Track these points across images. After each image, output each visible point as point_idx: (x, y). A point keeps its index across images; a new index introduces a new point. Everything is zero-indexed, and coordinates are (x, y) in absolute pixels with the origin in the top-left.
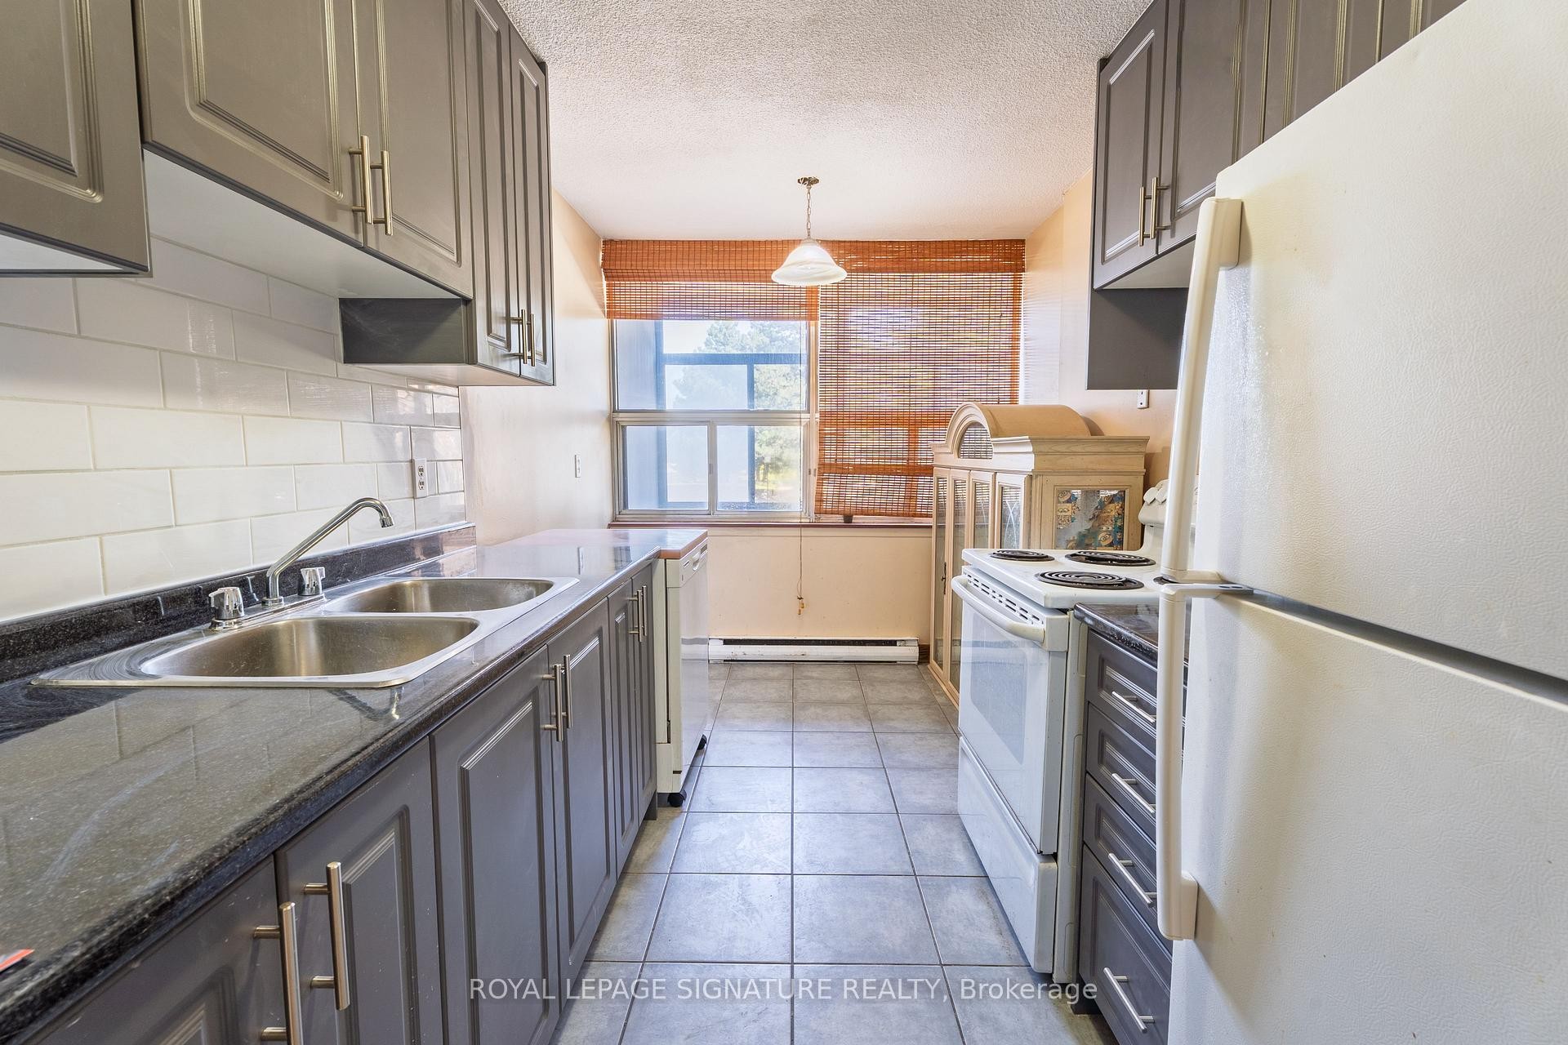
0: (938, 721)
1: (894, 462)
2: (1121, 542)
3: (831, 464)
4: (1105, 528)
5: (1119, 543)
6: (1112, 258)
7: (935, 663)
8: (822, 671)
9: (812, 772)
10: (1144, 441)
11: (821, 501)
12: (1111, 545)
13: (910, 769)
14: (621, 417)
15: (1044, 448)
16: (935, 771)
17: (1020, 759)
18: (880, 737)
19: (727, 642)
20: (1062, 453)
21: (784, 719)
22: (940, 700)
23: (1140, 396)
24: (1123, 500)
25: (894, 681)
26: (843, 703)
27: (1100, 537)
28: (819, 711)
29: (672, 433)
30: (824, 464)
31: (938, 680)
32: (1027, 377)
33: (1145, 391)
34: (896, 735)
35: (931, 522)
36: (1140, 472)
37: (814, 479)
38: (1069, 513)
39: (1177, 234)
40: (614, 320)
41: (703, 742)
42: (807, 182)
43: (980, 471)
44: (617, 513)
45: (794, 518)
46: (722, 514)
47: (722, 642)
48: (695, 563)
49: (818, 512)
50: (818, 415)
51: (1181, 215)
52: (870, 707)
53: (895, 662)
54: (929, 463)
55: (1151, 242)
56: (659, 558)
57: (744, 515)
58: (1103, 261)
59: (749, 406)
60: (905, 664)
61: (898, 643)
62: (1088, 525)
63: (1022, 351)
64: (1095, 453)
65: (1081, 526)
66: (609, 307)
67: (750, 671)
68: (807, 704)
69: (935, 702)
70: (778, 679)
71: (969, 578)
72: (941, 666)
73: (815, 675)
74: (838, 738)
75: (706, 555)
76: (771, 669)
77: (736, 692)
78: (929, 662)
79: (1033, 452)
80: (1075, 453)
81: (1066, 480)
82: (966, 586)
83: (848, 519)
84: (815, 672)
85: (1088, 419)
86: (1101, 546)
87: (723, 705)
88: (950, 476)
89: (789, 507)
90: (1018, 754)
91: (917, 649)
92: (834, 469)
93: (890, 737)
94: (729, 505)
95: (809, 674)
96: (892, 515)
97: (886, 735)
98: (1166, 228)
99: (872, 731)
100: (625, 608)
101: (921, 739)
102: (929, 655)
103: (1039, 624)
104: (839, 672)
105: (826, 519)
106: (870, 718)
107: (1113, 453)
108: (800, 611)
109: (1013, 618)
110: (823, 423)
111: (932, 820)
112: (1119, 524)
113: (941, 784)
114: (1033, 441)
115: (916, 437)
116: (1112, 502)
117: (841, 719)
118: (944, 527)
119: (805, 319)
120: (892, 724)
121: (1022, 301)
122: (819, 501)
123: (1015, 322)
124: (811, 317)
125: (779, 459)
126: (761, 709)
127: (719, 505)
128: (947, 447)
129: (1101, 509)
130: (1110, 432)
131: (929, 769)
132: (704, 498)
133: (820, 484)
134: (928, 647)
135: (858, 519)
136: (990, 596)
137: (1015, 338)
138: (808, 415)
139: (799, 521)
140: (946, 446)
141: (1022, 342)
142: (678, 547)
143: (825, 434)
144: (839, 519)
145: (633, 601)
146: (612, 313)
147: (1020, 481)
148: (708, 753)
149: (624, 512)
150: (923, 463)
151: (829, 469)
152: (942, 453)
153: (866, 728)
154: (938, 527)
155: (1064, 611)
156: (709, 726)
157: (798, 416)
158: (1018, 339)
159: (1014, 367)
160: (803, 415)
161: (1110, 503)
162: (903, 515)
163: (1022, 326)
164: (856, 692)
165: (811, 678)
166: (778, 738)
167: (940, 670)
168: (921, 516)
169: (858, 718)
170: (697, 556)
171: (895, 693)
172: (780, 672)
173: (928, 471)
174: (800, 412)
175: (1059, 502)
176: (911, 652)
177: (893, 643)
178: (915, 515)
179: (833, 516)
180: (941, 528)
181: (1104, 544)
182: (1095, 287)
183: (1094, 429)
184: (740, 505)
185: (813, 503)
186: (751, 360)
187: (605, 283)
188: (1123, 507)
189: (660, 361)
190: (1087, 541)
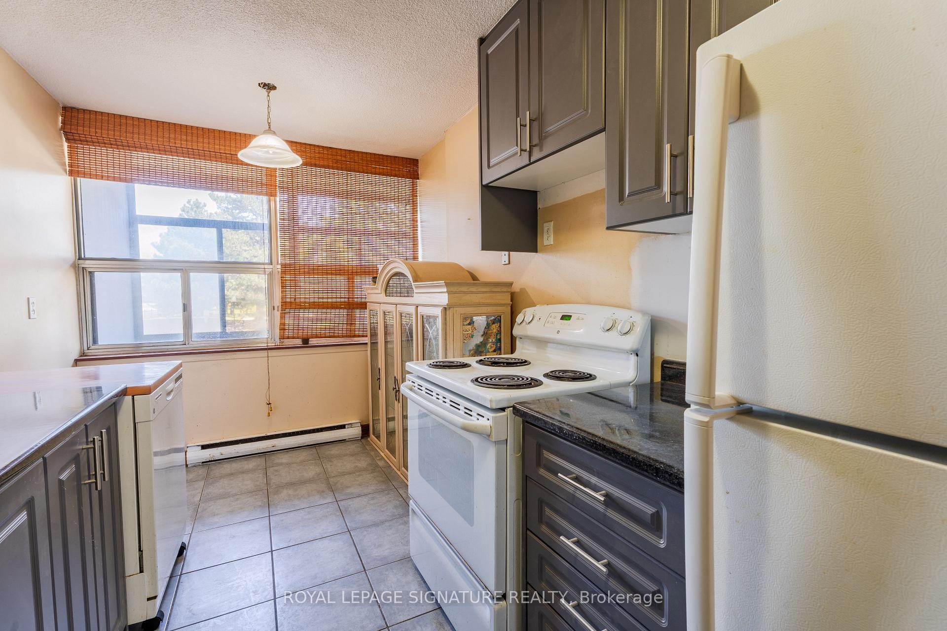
0: (383, 481)
1: (338, 300)
2: (500, 349)
3: (291, 302)
4: (490, 341)
5: (498, 350)
6: (494, 166)
7: (373, 437)
8: (290, 457)
9: (290, 551)
10: (510, 284)
11: (284, 329)
12: (494, 351)
13: (369, 527)
14: (86, 264)
15: (454, 289)
16: (387, 524)
17: (470, 521)
18: (341, 504)
19: (204, 447)
20: (465, 293)
21: (260, 506)
22: (381, 463)
23: (503, 256)
24: (500, 321)
25: (346, 455)
26: (310, 481)
27: (488, 346)
28: (291, 492)
29: (147, 279)
30: (286, 302)
31: (377, 449)
32: (423, 245)
33: (507, 253)
34: (354, 499)
35: (366, 340)
36: (509, 304)
37: (277, 314)
38: (470, 332)
39: (544, 149)
40: (78, 179)
41: (183, 549)
42: (267, 87)
43: (406, 305)
44: (86, 348)
45: (262, 343)
46: (196, 343)
47: (200, 447)
48: (169, 394)
49: (282, 337)
50: (279, 267)
51: (546, 137)
52: (331, 480)
53: (345, 440)
54: (363, 300)
55: (526, 155)
56: (125, 395)
57: (218, 342)
58: (489, 167)
59: (219, 258)
60: (352, 440)
61: (346, 426)
62: (481, 339)
63: (419, 229)
64: (486, 292)
65: (478, 339)
66: (71, 166)
67: (227, 468)
68: (280, 487)
69: (377, 466)
70: (252, 471)
71: (413, 384)
72: (378, 437)
73: (284, 461)
74: (309, 513)
75: (182, 382)
76: (246, 462)
77: (215, 489)
78: (369, 436)
79: (447, 292)
80: (472, 293)
81: (469, 310)
82: (411, 390)
83: (306, 341)
84: (284, 458)
85: (471, 271)
86: (489, 352)
87: (202, 505)
88: (380, 309)
89: (257, 335)
90: (469, 518)
91: (360, 429)
92: (293, 306)
93: (349, 502)
94: (202, 335)
95: (280, 461)
96: (338, 337)
97: (347, 501)
98: (535, 146)
99: (334, 500)
100: (76, 459)
101: (373, 498)
102: (369, 430)
103: (486, 421)
104: (303, 455)
105: (288, 342)
106: (332, 489)
107: (494, 292)
108: (269, 413)
109: (460, 416)
110: (284, 272)
111: (392, 569)
112: (498, 337)
113: (394, 534)
114: (447, 285)
115: (353, 282)
116: (494, 323)
117: (309, 496)
118: (377, 343)
119: (267, 195)
120: (349, 491)
121: (418, 198)
122: (283, 329)
123: (414, 211)
124: (272, 194)
125: (243, 299)
126: (238, 502)
127: (193, 336)
128: (378, 289)
129: (488, 328)
130: (483, 279)
131: (383, 522)
132: (179, 329)
133: (282, 317)
134: (368, 426)
135: (313, 342)
136: (434, 398)
137: (414, 221)
138: (271, 266)
139: (266, 345)
140: (376, 289)
141: (419, 223)
142: (149, 382)
143: (286, 280)
144: (299, 342)
145: (88, 449)
146: (75, 171)
147: (438, 312)
148: (187, 558)
149: (93, 347)
150: (359, 300)
151: (287, 306)
152: (374, 294)
153: (330, 499)
154: (372, 343)
155: (503, 409)
156: (188, 529)
157: (262, 266)
158: (417, 221)
159: (415, 239)
160: (266, 266)
161: (493, 324)
162: (347, 336)
163: (419, 213)
164: (318, 469)
165: (281, 464)
166: (257, 525)
167: (378, 441)
168: (359, 336)
169: (323, 492)
170: (170, 387)
171: (348, 464)
172: (254, 464)
173: (363, 306)
174: (263, 264)
175: (464, 325)
176: (356, 431)
177: (342, 427)
178: (355, 336)
179: (294, 340)
180: (374, 344)
181: (491, 350)
182: (484, 183)
183: (474, 278)
184: (214, 335)
185: (277, 331)
186: (219, 226)
187: (66, 144)
188: (500, 327)
189: (132, 222)
190: (480, 350)
